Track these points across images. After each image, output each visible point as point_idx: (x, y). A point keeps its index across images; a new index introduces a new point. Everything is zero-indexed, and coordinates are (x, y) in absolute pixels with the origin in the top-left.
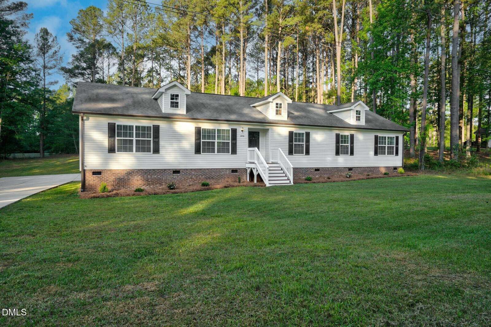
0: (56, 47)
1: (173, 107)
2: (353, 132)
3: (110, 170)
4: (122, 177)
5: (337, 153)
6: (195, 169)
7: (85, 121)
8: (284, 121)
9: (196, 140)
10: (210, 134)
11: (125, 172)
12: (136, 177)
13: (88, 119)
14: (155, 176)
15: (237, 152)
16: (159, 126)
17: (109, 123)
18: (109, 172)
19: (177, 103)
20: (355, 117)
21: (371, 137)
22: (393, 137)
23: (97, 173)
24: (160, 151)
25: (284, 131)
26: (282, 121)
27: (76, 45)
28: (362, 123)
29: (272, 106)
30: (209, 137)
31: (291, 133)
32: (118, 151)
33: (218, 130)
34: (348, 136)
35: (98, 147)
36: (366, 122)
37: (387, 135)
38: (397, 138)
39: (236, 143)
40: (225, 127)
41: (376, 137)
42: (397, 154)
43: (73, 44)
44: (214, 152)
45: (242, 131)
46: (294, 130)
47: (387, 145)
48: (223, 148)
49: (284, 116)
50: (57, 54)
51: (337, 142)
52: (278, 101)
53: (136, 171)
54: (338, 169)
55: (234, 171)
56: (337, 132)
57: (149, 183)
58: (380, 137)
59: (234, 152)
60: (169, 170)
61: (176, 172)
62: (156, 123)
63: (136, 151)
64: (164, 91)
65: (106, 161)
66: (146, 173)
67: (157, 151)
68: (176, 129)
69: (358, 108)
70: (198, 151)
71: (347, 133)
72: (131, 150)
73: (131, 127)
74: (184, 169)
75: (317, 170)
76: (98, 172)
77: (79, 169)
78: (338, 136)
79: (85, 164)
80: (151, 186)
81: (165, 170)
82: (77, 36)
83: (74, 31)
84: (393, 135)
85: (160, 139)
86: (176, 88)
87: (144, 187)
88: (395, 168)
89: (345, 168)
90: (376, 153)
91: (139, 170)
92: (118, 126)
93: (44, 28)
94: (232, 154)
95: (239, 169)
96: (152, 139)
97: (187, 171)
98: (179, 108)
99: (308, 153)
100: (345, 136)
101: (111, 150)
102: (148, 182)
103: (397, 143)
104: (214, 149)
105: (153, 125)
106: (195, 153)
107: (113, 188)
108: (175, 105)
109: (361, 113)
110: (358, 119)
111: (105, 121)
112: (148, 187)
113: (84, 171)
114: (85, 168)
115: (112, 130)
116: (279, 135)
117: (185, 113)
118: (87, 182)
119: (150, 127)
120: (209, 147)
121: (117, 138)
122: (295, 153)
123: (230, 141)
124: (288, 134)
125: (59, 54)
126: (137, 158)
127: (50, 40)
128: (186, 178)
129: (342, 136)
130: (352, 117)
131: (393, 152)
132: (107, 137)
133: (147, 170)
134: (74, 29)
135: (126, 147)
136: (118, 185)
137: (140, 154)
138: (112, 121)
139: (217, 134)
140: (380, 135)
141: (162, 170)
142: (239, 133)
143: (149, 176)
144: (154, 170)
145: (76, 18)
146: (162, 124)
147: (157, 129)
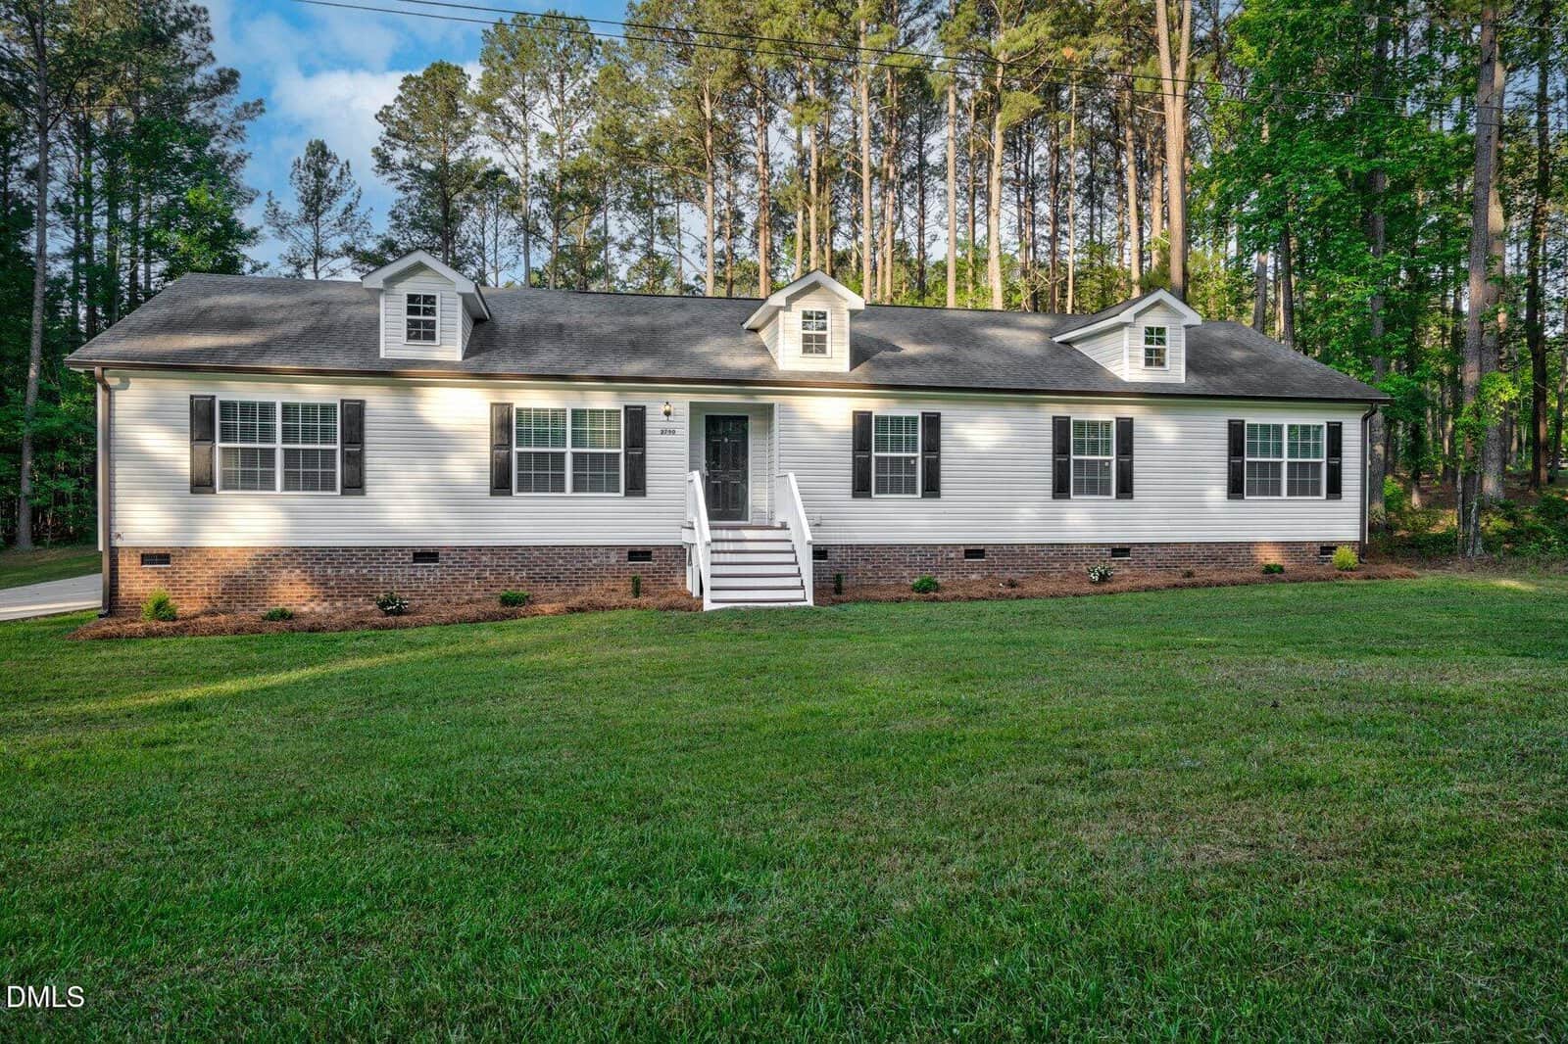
0: (349, 193)
1: (417, 337)
2: (1127, 411)
3: (198, 550)
4: (238, 573)
5: (1061, 489)
6: (491, 549)
7: (117, 393)
8: (835, 375)
9: (494, 447)
10: (544, 426)
11: (249, 555)
12: (285, 571)
13: (125, 386)
14: (352, 571)
15: (648, 489)
16: (362, 402)
17: (192, 397)
18: (196, 556)
19: (431, 325)
20: (1142, 353)
21: (1214, 426)
22: (1320, 427)
23: (156, 558)
24: (368, 488)
25: (834, 414)
26: (823, 374)
27: (399, 183)
28: (1175, 372)
29: (791, 324)
30: (541, 438)
31: (862, 420)
32: (224, 487)
33: (575, 412)
34: (1108, 424)
35: (156, 475)
36: (1192, 366)
37: (1286, 419)
38: (1335, 431)
39: (642, 458)
40: (603, 400)
41: (1236, 430)
42: (1335, 490)
43: (392, 180)
44: (563, 490)
45: (667, 414)
46: (876, 406)
47: (1285, 459)
48: (593, 474)
49: (837, 357)
50: (354, 212)
51: (1061, 448)
52: (812, 303)
53: (285, 552)
54: (1064, 553)
55: (639, 554)
56: (1061, 410)
57: (330, 592)
58: (1252, 427)
59: (636, 486)
60: (401, 549)
61: (426, 556)
62: (355, 392)
63: (287, 487)
64: (380, 285)
65: (191, 519)
66: (315, 560)
67: (355, 485)
68: (421, 413)
69: (1154, 319)
70: (501, 484)
71: (1104, 414)
72: (268, 483)
73: (267, 409)
74: (454, 549)
75: (974, 552)
76: (160, 556)
77: (96, 543)
78: (1061, 426)
79: (118, 530)
80: (339, 604)
81: (385, 549)
82: (399, 155)
83: (389, 143)
84: (1318, 419)
85: (367, 447)
86: (425, 273)
87: (312, 605)
88: (1328, 549)
89: (1094, 545)
90: (1235, 489)
91: (295, 549)
92: (223, 404)
93: (317, 142)
94: (626, 494)
95: (659, 548)
96: (338, 446)
97: (464, 554)
98: (437, 342)
99: (932, 488)
100: (1094, 425)
101: (202, 484)
102: (326, 588)
103: (1335, 450)
104: (562, 477)
105: (343, 401)
106: (492, 494)
107: (210, 607)
108: (421, 329)
109: (1167, 336)
110: (1154, 358)
111: (180, 391)
112: (326, 604)
113: (113, 552)
114: (118, 543)
115: (203, 421)
116: (816, 428)
117: (458, 357)
118: (122, 586)
119: (334, 407)
120: (543, 475)
121: (219, 445)
122: (881, 490)
123: (622, 450)
124: (851, 423)
125: (360, 211)
126: (291, 511)
127: (334, 174)
128: (461, 578)
129: (1080, 425)
130: (1126, 353)
131: (1318, 484)
132: (188, 443)
133: (322, 549)
134: (388, 134)
135: (252, 474)
136: (225, 597)
137: (299, 498)
138: (203, 390)
139: (573, 425)
140: (1253, 417)
141: (374, 549)
142: (654, 423)
143: (329, 571)
144: (346, 549)
145: (391, 104)
146: (376, 400)
147: (355, 414)
